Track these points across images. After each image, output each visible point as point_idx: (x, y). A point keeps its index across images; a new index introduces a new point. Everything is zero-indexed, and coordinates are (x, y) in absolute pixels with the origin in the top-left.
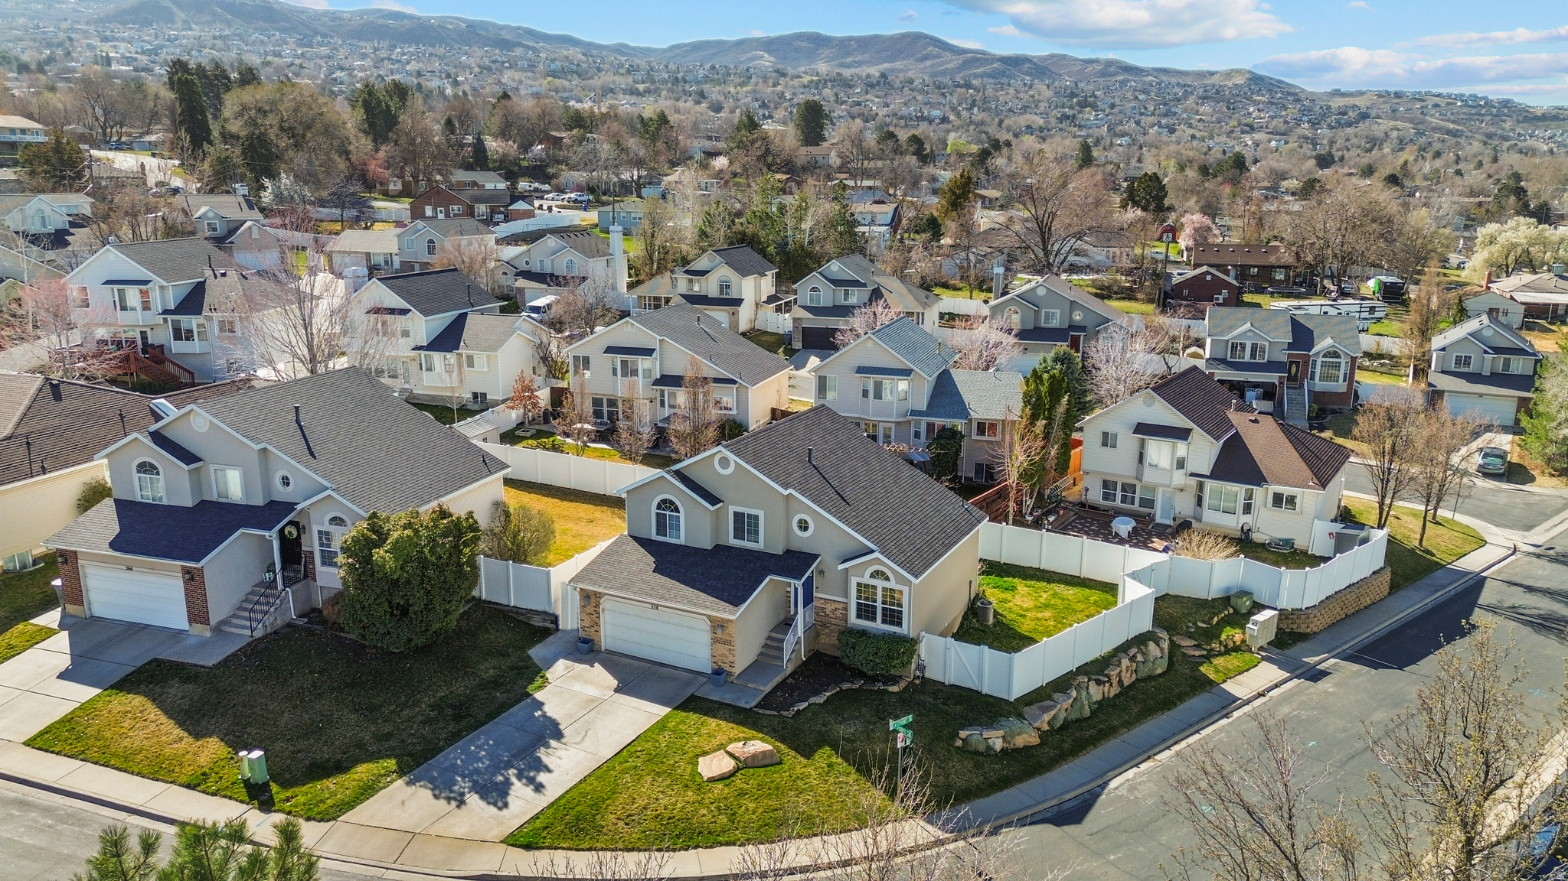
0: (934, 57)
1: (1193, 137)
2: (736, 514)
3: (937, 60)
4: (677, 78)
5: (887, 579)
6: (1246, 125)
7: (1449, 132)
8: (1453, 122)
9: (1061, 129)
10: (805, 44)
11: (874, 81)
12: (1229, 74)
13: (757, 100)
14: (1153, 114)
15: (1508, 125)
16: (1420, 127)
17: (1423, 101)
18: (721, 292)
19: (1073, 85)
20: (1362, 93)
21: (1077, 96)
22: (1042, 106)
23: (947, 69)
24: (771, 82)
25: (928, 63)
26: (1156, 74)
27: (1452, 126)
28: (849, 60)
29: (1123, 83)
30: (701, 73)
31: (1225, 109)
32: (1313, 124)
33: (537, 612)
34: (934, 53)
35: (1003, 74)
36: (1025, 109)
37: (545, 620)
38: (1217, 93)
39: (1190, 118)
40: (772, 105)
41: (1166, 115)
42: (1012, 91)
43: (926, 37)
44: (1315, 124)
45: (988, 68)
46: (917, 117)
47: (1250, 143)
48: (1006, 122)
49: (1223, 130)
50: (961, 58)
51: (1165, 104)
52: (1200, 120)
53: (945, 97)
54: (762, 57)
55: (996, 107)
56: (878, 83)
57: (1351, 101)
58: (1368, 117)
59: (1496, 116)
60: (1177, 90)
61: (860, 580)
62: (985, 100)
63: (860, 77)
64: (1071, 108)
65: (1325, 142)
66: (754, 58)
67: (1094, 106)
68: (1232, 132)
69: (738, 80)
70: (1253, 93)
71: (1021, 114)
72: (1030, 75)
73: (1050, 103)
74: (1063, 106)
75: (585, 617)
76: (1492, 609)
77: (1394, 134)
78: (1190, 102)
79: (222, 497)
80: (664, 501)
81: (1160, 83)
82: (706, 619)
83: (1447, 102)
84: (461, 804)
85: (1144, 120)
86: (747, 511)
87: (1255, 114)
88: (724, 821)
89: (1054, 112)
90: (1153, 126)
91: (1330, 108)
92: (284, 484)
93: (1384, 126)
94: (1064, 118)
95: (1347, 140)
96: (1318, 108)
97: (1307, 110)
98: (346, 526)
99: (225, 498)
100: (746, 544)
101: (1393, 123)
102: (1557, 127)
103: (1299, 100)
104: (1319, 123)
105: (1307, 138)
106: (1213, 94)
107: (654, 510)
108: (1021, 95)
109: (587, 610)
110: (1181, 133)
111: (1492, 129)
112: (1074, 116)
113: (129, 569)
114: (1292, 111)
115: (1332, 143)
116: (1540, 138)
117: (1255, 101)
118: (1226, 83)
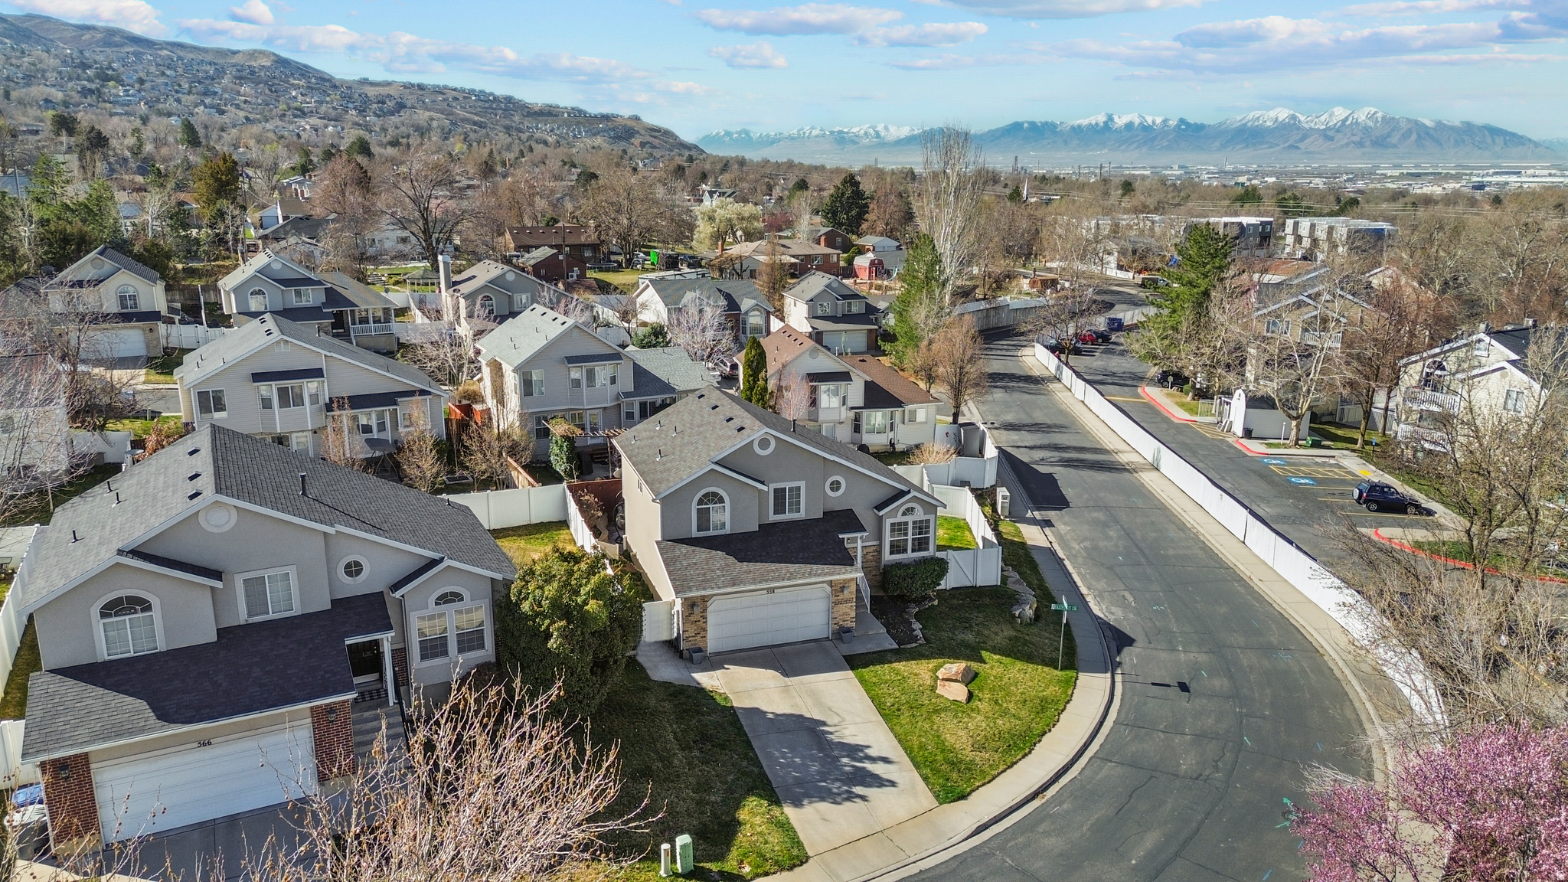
1: (248, 119)
2: (776, 490)
5: (917, 513)
6: (296, 109)
7: (475, 123)
8: (475, 114)
9: (90, 105)
12: (253, 54)
14: (190, 93)
15: (516, 118)
16: (451, 117)
17: (443, 93)
19: (77, 54)
20: (388, 84)
21: (90, 67)
22: (52, 76)
26: (169, 47)
27: (476, 118)
29: (138, 55)
31: (267, 91)
32: (360, 111)
36: (29, 79)
38: (251, 73)
39: (235, 99)
41: (205, 94)
44: (362, 111)
47: (308, 127)
48: (14, 95)
49: (274, 113)
51: (199, 82)
52: (246, 102)
57: (382, 90)
58: (405, 107)
59: (505, 110)
60: (205, 67)
61: (893, 521)
64: (89, 80)
65: (377, 129)
67: (119, 80)
68: (284, 115)
70: (286, 76)
71: (28, 85)
72: (10, 37)
73: (60, 73)
74: (78, 78)
75: (689, 627)
76: (1036, 462)
77: (435, 124)
78: (225, 81)
79: (257, 615)
80: (706, 495)
81: (180, 58)
82: (825, 585)
83: (465, 95)
84: (863, 798)
85: (184, 98)
86: (787, 485)
87: (300, 98)
88: (1017, 722)
89: (70, 85)
90: (196, 105)
91: (366, 96)
92: (349, 574)
93: (422, 116)
94: (85, 92)
95: (397, 128)
96: (356, 96)
97: (348, 97)
98: (462, 599)
99: (261, 614)
100: (788, 516)
101: (428, 114)
102: (554, 122)
103: (335, 87)
104: (364, 111)
105: (360, 125)
106: (246, 75)
107: (694, 507)
108: (14, 61)
109: (692, 618)
110: (233, 115)
111: (508, 122)
112: (98, 90)
113: (204, 745)
114: (335, 97)
115: (384, 130)
116: (544, 130)
117: (292, 84)
118: (253, 63)
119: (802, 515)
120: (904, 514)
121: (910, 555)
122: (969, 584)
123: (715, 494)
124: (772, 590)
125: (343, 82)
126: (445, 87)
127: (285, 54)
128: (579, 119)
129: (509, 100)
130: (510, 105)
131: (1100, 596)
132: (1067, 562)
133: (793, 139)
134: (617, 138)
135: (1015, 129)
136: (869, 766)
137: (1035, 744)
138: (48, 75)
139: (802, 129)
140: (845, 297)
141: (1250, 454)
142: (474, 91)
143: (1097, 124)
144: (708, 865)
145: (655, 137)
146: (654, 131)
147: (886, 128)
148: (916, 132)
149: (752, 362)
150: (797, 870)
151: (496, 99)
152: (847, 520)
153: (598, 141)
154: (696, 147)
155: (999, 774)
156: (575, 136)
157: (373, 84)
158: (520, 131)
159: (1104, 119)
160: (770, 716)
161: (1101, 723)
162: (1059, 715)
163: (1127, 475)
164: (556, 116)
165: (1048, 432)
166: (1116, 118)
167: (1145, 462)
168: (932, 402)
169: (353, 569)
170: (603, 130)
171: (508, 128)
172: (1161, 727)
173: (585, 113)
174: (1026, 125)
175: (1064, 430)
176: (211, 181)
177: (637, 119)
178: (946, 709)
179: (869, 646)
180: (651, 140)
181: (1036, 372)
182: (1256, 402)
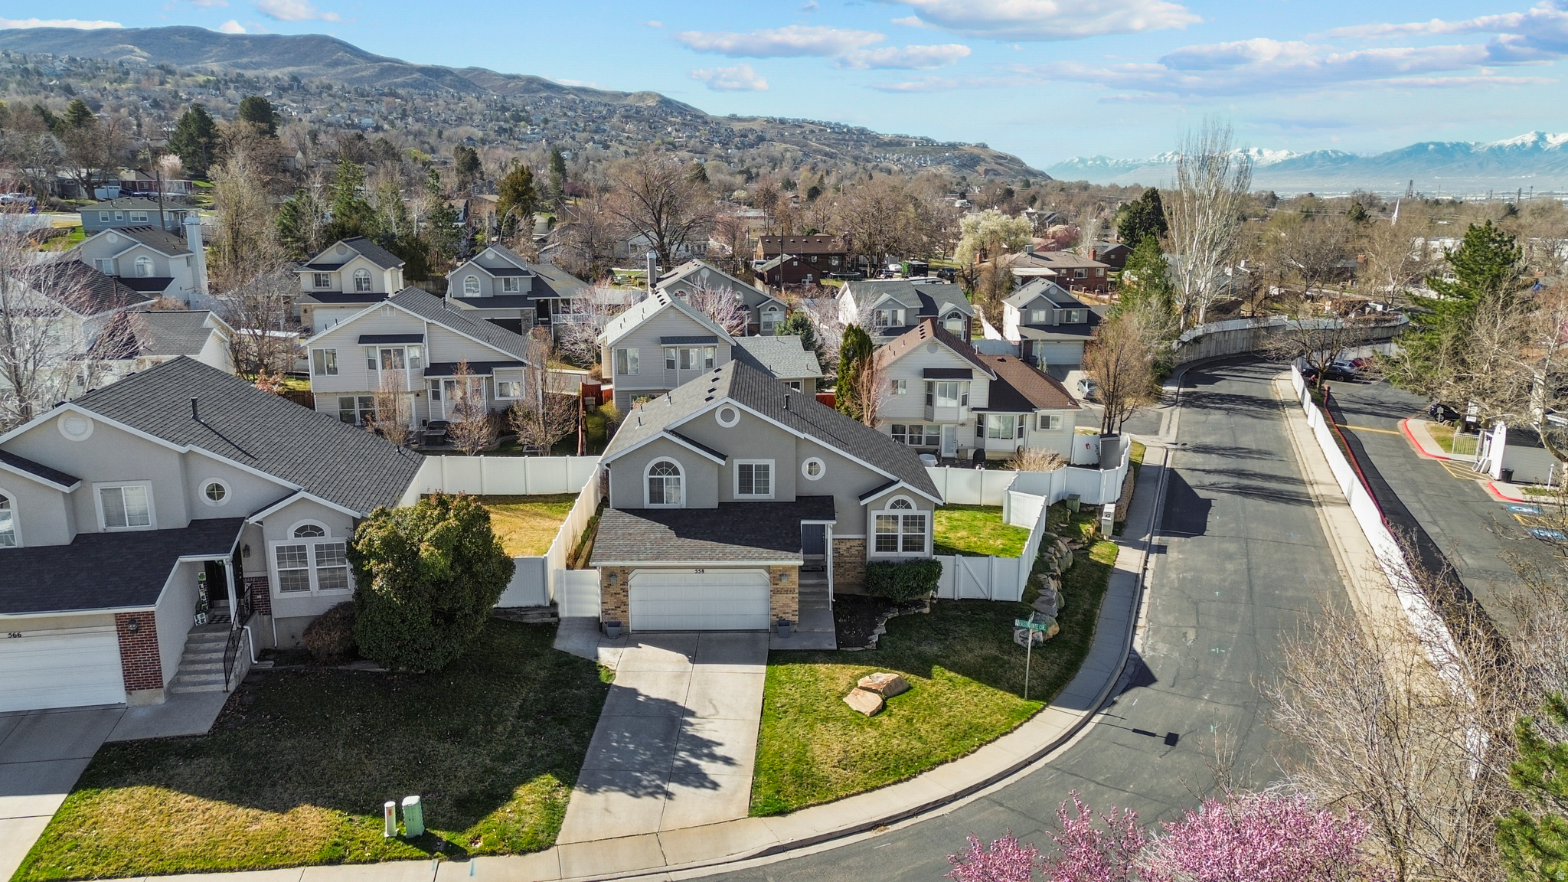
0: (346, 64)
1: (626, 153)
2: (741, 467)
3: (349, 67)
4: (26, 70)
5: (909, 507)
6: (669, 143)
7: (826, 154)
8: (828, 146)
9: (502, 142)
10: (186, 40)
11: (286, 84)
12: (642, 96)
13: (144, 99)
14: (584, 130)
15: (867, 149)
16: (804, 149)
17: (802, 127)
18: (359, 286)
19: (500, 99)
20: (753, 119)
21: (509, 110)
22: (477, 118)
23: (363, 77)
24: (157, 79)
25: (340, 69)
26: (576, 92)
27: (828, 149)
28: (245, 60)
29: (548, 99)
30: (59, 66)
31: (647, 128)
33: (529, 609)
34: (346, 59)
35: (425, 84)
36: (460, 120)
37: (543, 615)
38: (638, 112)
39: (619, 136)
40: (167, 106)
41: (596, 132)
42: (441, 102)
43: (334, 41)
44: (725, 145)
45: (409, 78)
46: (348, 125)
48: (446, 134)
49: (650, 147)
50: (377, 67)
51: (593, 122)
52: (628, 138)
53: (372, 105)
54: (132, 52)
55: (430, 117)
56: (291, 87)
57: (747, 125)
58: (765, 140)
59: (856, 141)
60: (600, 108)
61: (879, 513)
62: (416, 111)
63: (267, 80)
64: (506, 121)
65: (736, 160)
66: (123, 52)
67: (528, 121)
68: (658, 149)
69: (113, 76)
70: (666, 115)
71: (458, 126)
72: (454, 87)
73: (484, 115)
74: (498, 120)
75: (608, 599)
76: (1202, 487)
77: (788, 155)
78: (614, 120)
79: (115, 525)
80: (660, 465)
81: (582, 101)
82: (762, 571)
83: (820, 129)
84: (669, 795)
85: (578, 135)
86: (755, 462)
87: (674, 133)
88: (919, 745)
89: (490, 125)
90: (587, 142)
91: (732, 131)
92: (211, 495)
93: (778, 148)
94: (501, 131)
95: (754, 159)
96: (723, 131)
97: (715, 132)
98: (323, 534)
99: (120, 525)
100: (754, 496)
101: (784, 145)
102: (901, 152)
103: (706, 123)
104: (727, 144)
105: (721, 157)
106: (633, 114)
107: (646, 476)
108: (452, 106)
109: (612, 590)
110: (614, 149)
111: (857, 152)
112: (511, 129)
113: (14, 636)
114: (704, 132)
115: (742, 161)
116: (891, 160)
117: (670, 122)
118: (641, 104)
119: (771, 496)
120: (893, 507)
121: (900, 554)
122: (982, 597)
123: (669, 465)
124: (701, 570)
125: (714, 118)
126: (804, 121)
127: (668, 96)
128: (926, 149)
129: (862, 131)
130: (862, 136)
131: (1155, 630)
132: (1147, 593)
133: (1153, 165)
134: (963, 166)
135: (1418, 151)
136: (705, 765)
137: (921, 772)
138: (475, 117)
139: (1164, 154)
140: (1063, 305)
141: (1496, 499)
142: (830, 123)
143: (1523, 144)
144: (438, 833)
145: (1000, 164)
146: (1000, 158)
147: (1260, 152)
148: (1295, 156)
149: (848, 350)
150: (530, 856)
151: (850, 131)
152: (823, 506)
153: (943, 169)
154: (1042, 174)
155: (847, 796)
156: (920, 165)
157: (740, 120)
158: (868, 161)
159: (1534, 138)
160: (641, 699)
161: (1028, 762)
162: (981, 745)
163: (1306, 508)
164: (904, 145)
165: (1242, 457)
166: (1549, 137)
167: (1342, 496)
168: (1069, 408)
169: (215, 492)
170: (948, 159)
171: (856, 158)
172: (1100, 779)
173: (933, 142)
174: (1431, 147)
175: (1267, 456)
176: (510, 192)
177: (984, 147)
178: (843, 719)
179: (805, 643)
180: (996, 167)
181: (1280, 397)
182: (1519, 437)
